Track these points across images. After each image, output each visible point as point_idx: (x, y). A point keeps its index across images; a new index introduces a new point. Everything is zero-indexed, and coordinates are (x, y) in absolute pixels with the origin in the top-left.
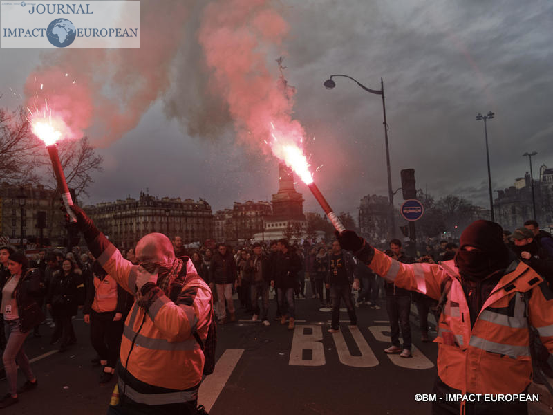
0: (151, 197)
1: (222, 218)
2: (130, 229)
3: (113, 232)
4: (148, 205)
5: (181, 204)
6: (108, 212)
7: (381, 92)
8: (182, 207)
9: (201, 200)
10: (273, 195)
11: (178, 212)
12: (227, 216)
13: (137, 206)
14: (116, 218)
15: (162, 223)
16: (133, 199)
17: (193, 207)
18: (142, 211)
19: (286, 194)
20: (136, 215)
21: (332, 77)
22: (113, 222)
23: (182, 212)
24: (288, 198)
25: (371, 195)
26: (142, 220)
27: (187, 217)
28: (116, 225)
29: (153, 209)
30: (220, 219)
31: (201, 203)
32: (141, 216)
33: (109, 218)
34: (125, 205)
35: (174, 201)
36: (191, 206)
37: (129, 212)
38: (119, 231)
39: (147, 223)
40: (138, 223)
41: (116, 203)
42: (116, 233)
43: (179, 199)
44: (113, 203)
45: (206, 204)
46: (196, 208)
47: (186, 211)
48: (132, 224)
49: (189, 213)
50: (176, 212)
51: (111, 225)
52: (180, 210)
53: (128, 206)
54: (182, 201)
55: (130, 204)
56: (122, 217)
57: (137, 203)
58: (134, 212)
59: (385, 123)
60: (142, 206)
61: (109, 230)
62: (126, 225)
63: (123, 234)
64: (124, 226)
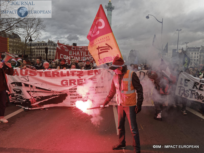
0: (53, 42)
2: (43, 54)
3: (36, 54)
4: (52, 45)
6: (33, 46)
7: (162, 22)
13: (47, 45)
14: (37, 49)
16: (45, 42)
18: (49, 47)
21: (148, 15)
22: (36, 50)
25: (133, 50)
28: (37, 52)
29: (53, 47)
33: (34, 48)
34: (41, 44)
38: (38, 54)
39: (51, 52)
41: (37, 42)
42: (37, 55)
44: (35, 42)
48: (44, 52)
51: (35, 51)
53: (42, 44)
55: (43, 44)
56: (40, 49)
57: (47, 44)
58: (45, 47)
60: (49, 45)
61: (34, 53)
62: (42, 52)
63: (41, 55)
64: (40, 52)
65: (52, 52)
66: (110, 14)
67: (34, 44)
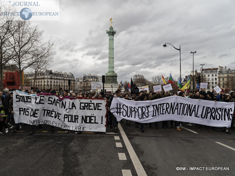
1: (78, 81)
2: (40, 84)
3: (33, 85)
5: (62, 74)
6: (30, 76)
7: (180, 50)
8: (63, 76)
9: (70, 73)
10: (106, 74)
11: (61, 78)
12: (80, 80)
13: (44, 75)
15: (55, 82)
16: (42, 71)
17: (67, 76)
18: (46, 77)
19: (111, 73)
20: (43, 78)
23: (63, 78)
24: (112, 75)
26: (46, 80)
27: (64, 80)
29: (51, 76)
30: (77, 82)
31: (71, 74)
32: (46, 79)
33: (31, 79)
34: (38, 74)
35: (59, 73)
36: (66, 76)
37: (40, 77)
38: (35, 85)
40: (44, 82)
43: (62, 72)
45: (72, 75)
46: (68, 76)
47: (64, 77)
48: (41, 82)
49: (65, 78)
50: (60, 78)
51: (32, 82)
52: (62, 77)
53: (40, 74)
54: (63, 73)
57: (44, 73)
58: (43, 77)
59: (180, 59)
60: (46, 74)
61: (31, 84)
62: (39, 82)
63: (38, 86)
64: (38, 82)
65: (49, 82)
66: (112, 39)
67: (31, 74)
